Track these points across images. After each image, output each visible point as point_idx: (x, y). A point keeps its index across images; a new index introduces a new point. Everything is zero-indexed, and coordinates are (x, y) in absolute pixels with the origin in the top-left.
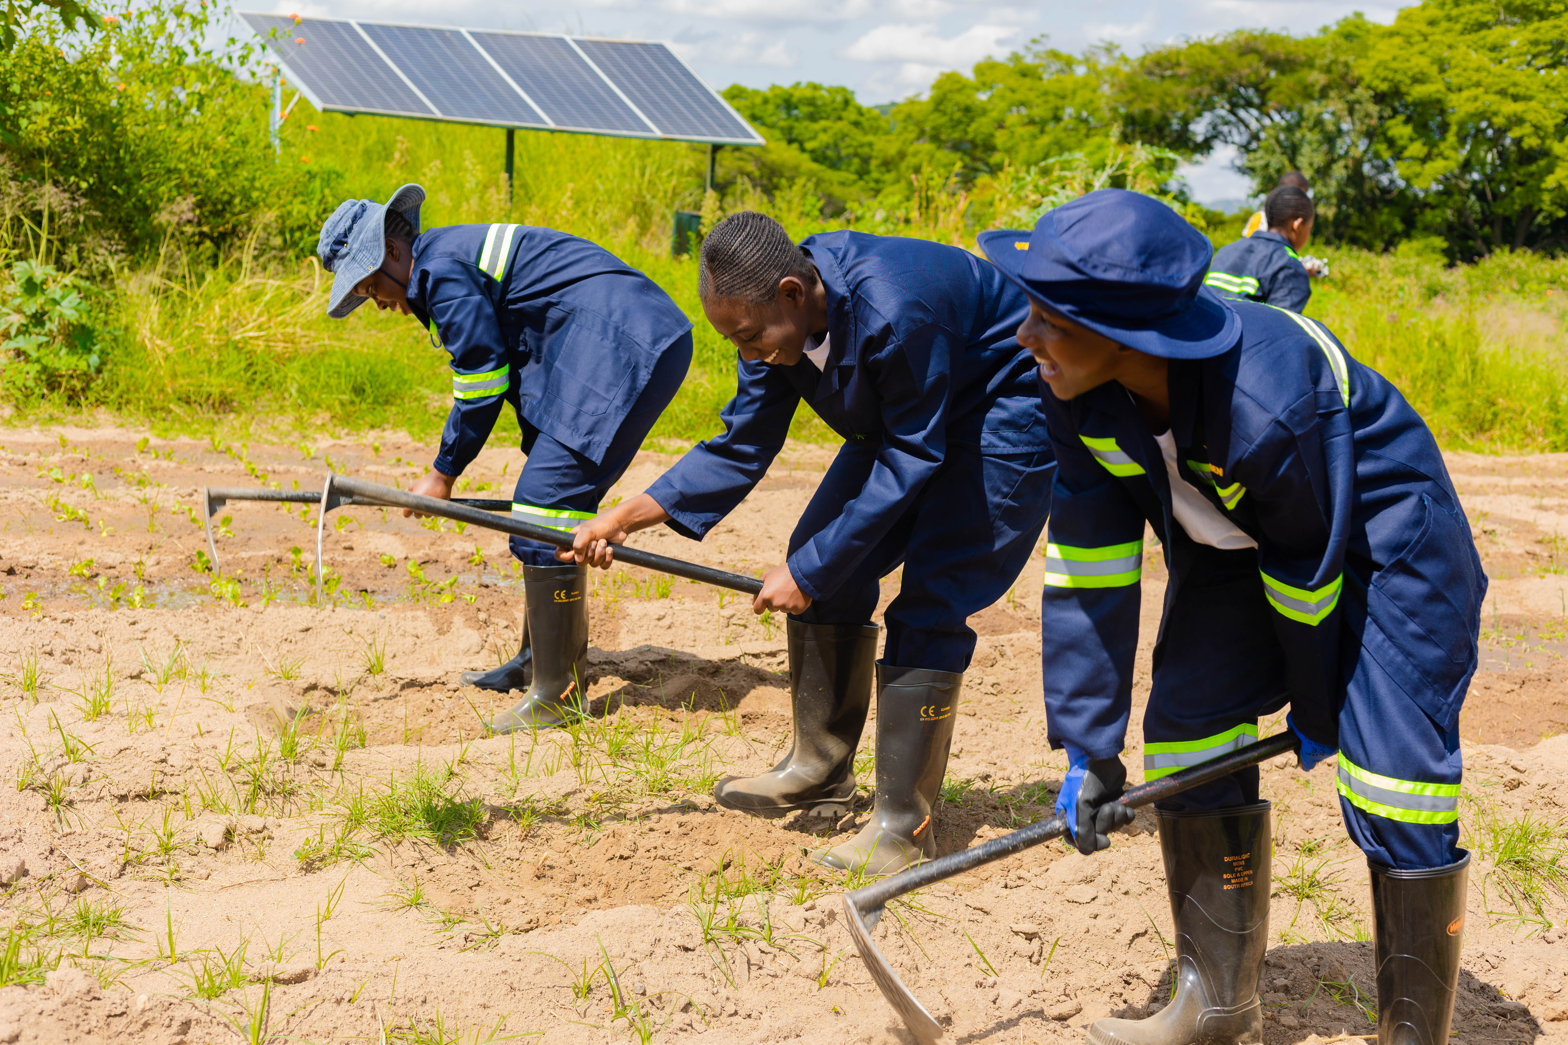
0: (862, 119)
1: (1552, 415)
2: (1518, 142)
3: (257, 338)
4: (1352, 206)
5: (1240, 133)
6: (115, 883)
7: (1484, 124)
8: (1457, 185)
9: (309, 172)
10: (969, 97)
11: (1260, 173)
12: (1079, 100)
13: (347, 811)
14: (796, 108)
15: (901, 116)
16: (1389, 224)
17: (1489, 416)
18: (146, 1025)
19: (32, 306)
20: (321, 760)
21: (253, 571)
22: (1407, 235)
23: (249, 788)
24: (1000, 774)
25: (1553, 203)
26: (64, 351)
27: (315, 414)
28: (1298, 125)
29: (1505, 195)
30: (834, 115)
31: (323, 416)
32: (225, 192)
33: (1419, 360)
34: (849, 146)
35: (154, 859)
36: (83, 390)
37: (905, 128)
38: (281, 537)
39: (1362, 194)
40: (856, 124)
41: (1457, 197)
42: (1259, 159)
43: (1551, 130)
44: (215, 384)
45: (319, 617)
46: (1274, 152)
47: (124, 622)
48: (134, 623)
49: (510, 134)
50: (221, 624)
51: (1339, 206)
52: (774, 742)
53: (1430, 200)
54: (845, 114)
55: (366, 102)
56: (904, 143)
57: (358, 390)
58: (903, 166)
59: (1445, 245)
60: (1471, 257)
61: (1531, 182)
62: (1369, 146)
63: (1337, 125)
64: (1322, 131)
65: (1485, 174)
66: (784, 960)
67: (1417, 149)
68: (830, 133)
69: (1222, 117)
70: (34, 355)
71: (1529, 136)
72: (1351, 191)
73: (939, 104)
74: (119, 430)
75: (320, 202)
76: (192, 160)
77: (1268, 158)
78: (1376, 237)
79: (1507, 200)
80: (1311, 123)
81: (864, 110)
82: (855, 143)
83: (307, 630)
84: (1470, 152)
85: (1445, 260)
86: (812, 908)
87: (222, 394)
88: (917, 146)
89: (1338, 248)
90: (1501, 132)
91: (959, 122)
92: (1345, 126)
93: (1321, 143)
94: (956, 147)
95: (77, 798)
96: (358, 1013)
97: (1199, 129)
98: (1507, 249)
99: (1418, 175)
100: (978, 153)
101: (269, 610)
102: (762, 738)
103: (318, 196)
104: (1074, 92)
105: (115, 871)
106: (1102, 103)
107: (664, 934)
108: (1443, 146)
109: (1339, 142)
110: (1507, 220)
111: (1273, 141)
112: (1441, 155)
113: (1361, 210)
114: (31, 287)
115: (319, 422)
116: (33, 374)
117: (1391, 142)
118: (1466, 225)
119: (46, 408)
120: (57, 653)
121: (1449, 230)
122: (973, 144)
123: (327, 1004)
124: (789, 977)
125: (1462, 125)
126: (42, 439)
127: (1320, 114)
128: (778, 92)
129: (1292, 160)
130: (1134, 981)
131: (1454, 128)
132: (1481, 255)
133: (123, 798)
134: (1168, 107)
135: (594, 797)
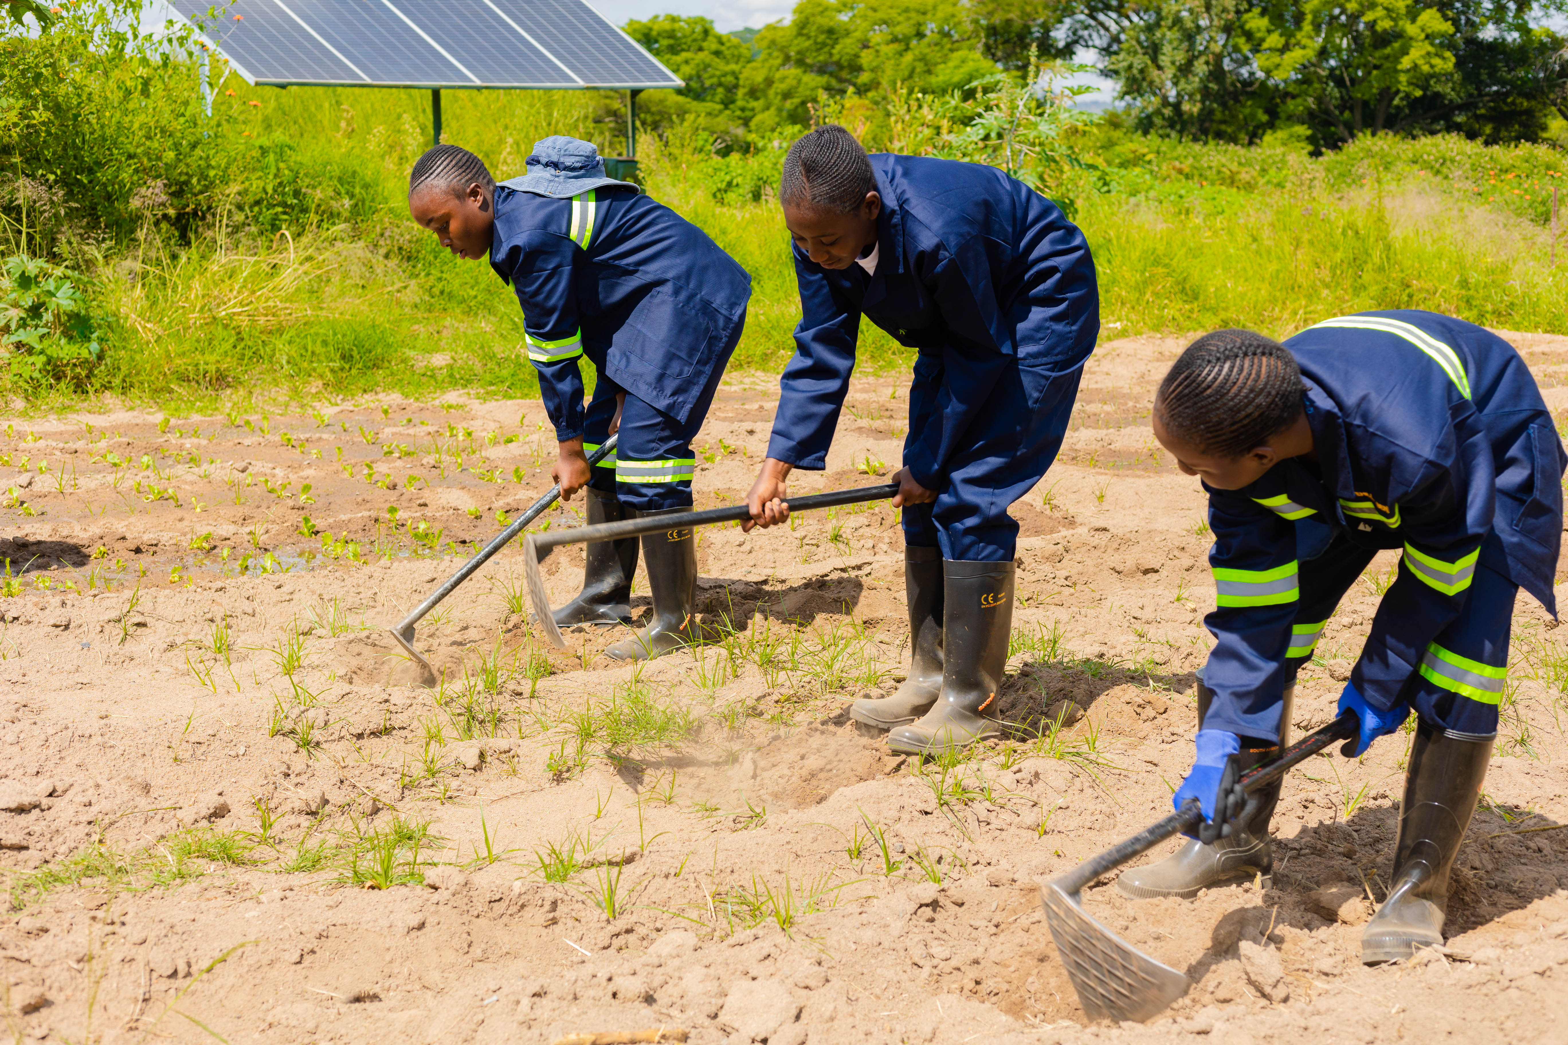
0: (723, 48)
1: (1463, 292)
2: (1371, 25)
3: (240, 314)
4: (1215, 101)
5: (1100, 37)
6: (400, 804)
7: (1337, 11)
8: (1315, 72)
9: (261, 147)
10: (831, 19)
11: (1123, 74)
12: (940, 14)
13: (575, 728)
14: (656, 41)
15: (765, 43)
16: (1253, 116)
17: (1405, 298)
18: (523, 906)
19: (28, 300)
20: (519, 689)
21: (356, 532)
22: (1271, 125)
23: (463, 719)
24: (1112, 652)
25: (1410, 83)
26: (63, 341)
27: (308, 383)
28: (1158, 25)
29: (1363, 79)
30: (695, 46)
31: (316, 385)
32: (180, 174)
33: (1336, 249)
34: (712, 77)
35: (425, 783)
36: (88, 377)
37: (770, 55)
38: (360, 499)
39: (1225, 89)
40: (717, 53)
41: (1316, 85)
42: (1122, 61)
43: (1403, 11)
44: (210, 361)
45: (442, 567)
46: (1136, 53)
47: (270, 587)
48: (279, 587)
49: (436, 94)
50: (355, 582)
51: (1203, 102)
52: (897, 642)
53: (1290, 89)
54: (705, 45)
55: (296, 73)
56: (770, 69)
57: (346, 357)
58: (771, 93)
59: (1309, 132)
60: (1335, 144)
61: (1387, 65)
62: (1227, 40)
63: (1195, 21)
64: (1182, 29)
65: (1341, 60)
66: (1006, 816)
67: (1275, 40)
68: (693, 64)
69: (1081, 22)
70: (38, 347)
71: (1382, 19)
72: (1213, 86)
73: (802, 27)
74: (130, 414)
75: (276, 176)
76: (148, 143)
77: (1130, 59)
78: (1240, 129)
79: (1365, 84)
80: (1170, 22)
81: (724, 40)
82: (718, 73)
83: (433, 580)
84: (1326, 39)
85: (1310, 148)
86: (1019, 771)
87: (218, 370)
88: (783, 72)
89: (1206, 143)
90: (1354, 18)
91: (824, 44)
92: (1203, 23)
93: (1181, 41)
94: (821, 70)
95: (322, 739)
96: (685, 884)
97: (1060, 35)
98: (1368, 132)
99: (1278, 66)
100: (844, 74)
101: (395, 564)
102: (886, 639)
103: (273, 170)
104: (935, 8)
105: (398, 795)
106: (963, 16)
107: (905, 801)
108: (1299, 35)
109: (1199, 38)
110: (1366, 104)
111: (1134, 43)
112: (1298, 44)
113: (1224, 105)
114: (25, 281)
115: (314, 390)
116: (39, 365)
117: (1249, 35)
118: (1327, 112)
119: (56, 399)
120: (218, 619)
121: (1310, 118)
122: (839, 65)
123: (657, 879)
124: (1013, 830)
125: (1316, 13)
126: (62, 427)
127: (1179, 11)
128: (636, 26)
129: (1154, 60)
130: (1310, 805)
131: (1309, 17)
132: (1345, 141)
133: (360, 736)
134: (1028, 15)
135: (783, 698)
